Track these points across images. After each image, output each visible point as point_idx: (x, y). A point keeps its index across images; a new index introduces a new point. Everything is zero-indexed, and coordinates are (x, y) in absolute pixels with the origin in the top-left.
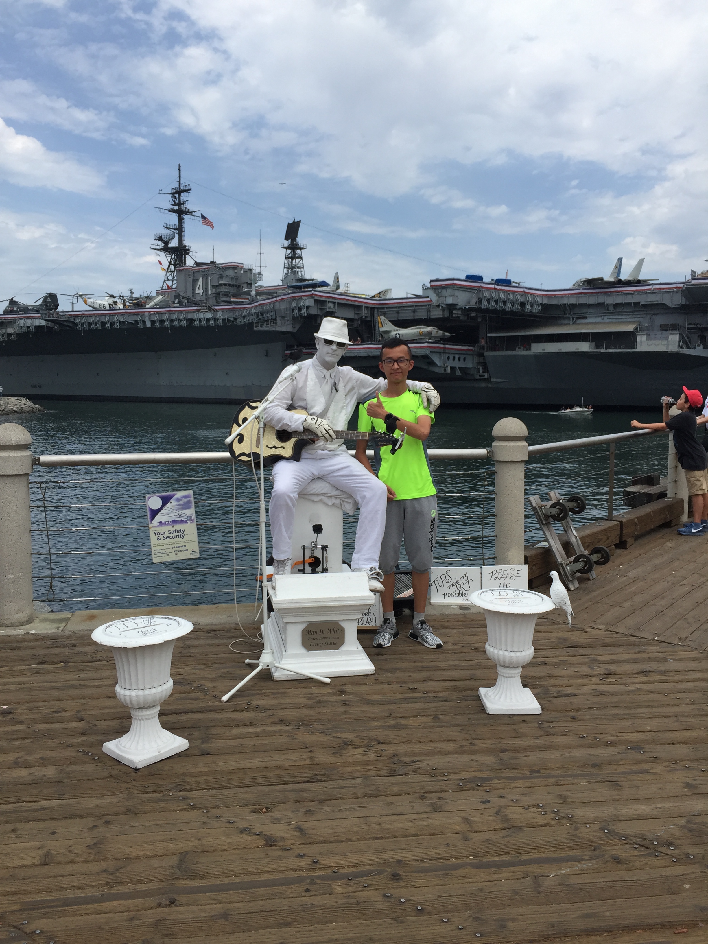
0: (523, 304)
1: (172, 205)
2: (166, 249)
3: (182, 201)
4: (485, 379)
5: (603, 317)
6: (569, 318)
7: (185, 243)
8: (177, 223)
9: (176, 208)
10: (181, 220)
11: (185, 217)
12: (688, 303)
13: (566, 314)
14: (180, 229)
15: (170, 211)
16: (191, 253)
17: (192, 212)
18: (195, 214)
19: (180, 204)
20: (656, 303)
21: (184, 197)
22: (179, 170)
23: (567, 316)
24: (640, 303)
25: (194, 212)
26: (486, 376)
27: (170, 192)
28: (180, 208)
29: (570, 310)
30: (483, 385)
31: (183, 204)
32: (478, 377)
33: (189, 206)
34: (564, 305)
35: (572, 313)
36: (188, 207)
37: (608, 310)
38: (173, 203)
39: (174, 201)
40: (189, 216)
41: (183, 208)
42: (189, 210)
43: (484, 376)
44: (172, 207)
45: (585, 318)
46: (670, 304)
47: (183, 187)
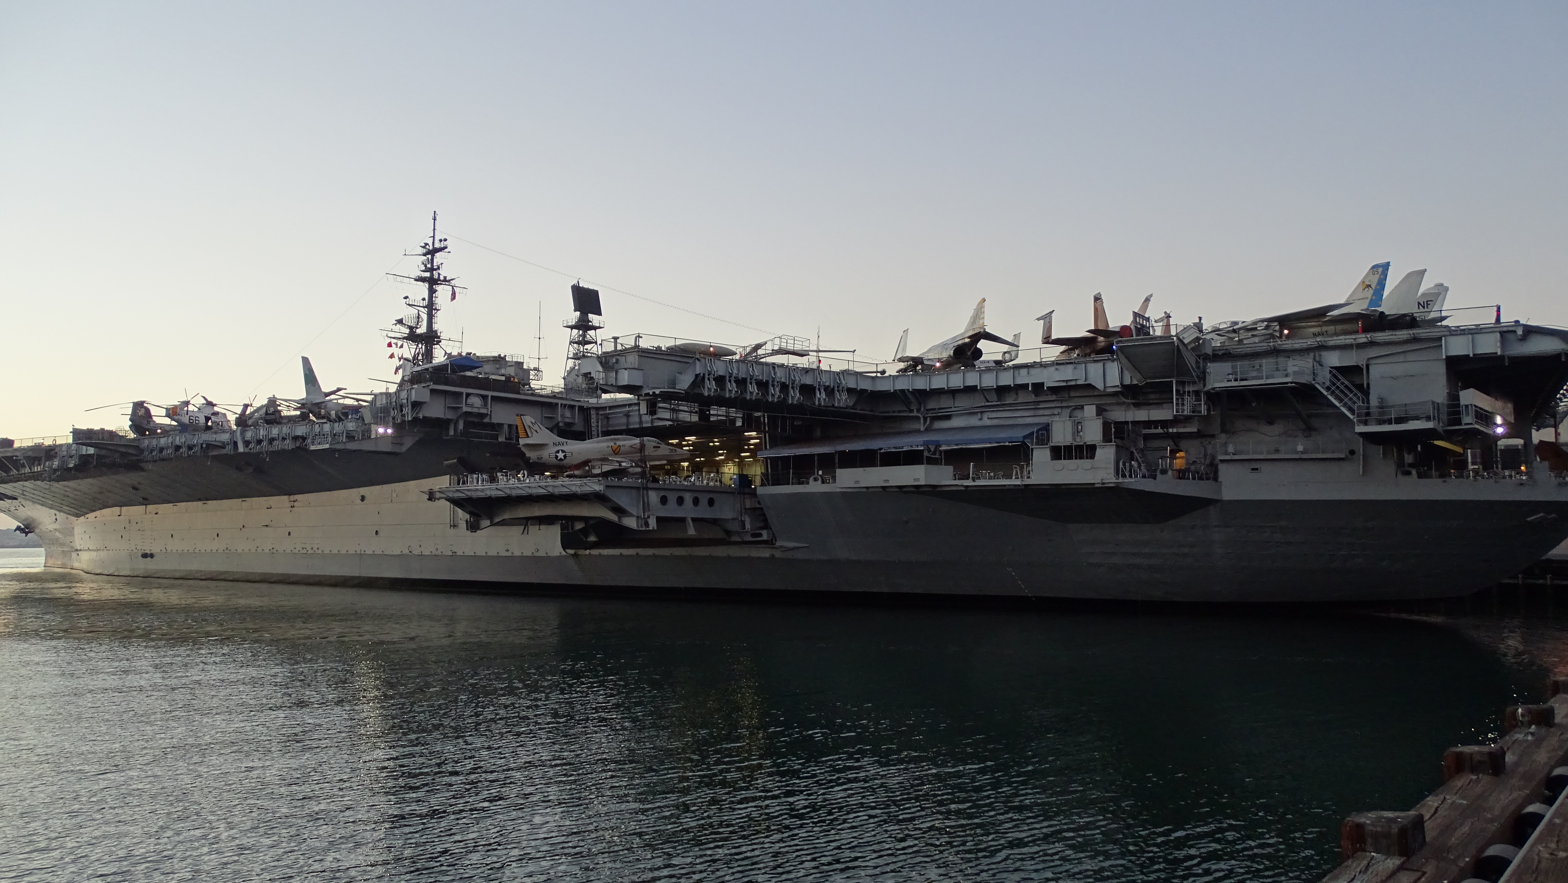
0: (808, 390)
1: (422, 271)
2: (413, 337)
3: (435, 264)
4: (765, 542)
5: (979, 415)
6: (918, 418)
7: (436, 327)
8: (427, 299)
9: (428, 274)
10: (432, 292)
11: (439, 288)
12: (1135, 382)
13: (912, 411)
14: (431, 307)
15: (416, 280)
16: (443, 343)
17: (449, 281)
19: (431, 270)
20: (1073, 383)
21: (439, 258)
22: (435, 219)
23: (915, 414)
24: (1043, 384)
25: (452, 280)
26: (765, 535)
27: (422, 253)
28: (432, 275)
29: (920, 404)
30: (765, 553)
31: (437, 268)
32: (749, 538)
33: (444, 273)
34: (903, 391)
35: (922, 409)
36: (442, 274)
37: (988, 401)
38: (423, 269)
39: (425, 267)
40: (442, 287)
41: (437, 274)
42: (445, 277)
43: (760, 535)
44: (421, 274)
45: (948, 417)
46: (1100, 385)
47: (437, 245)
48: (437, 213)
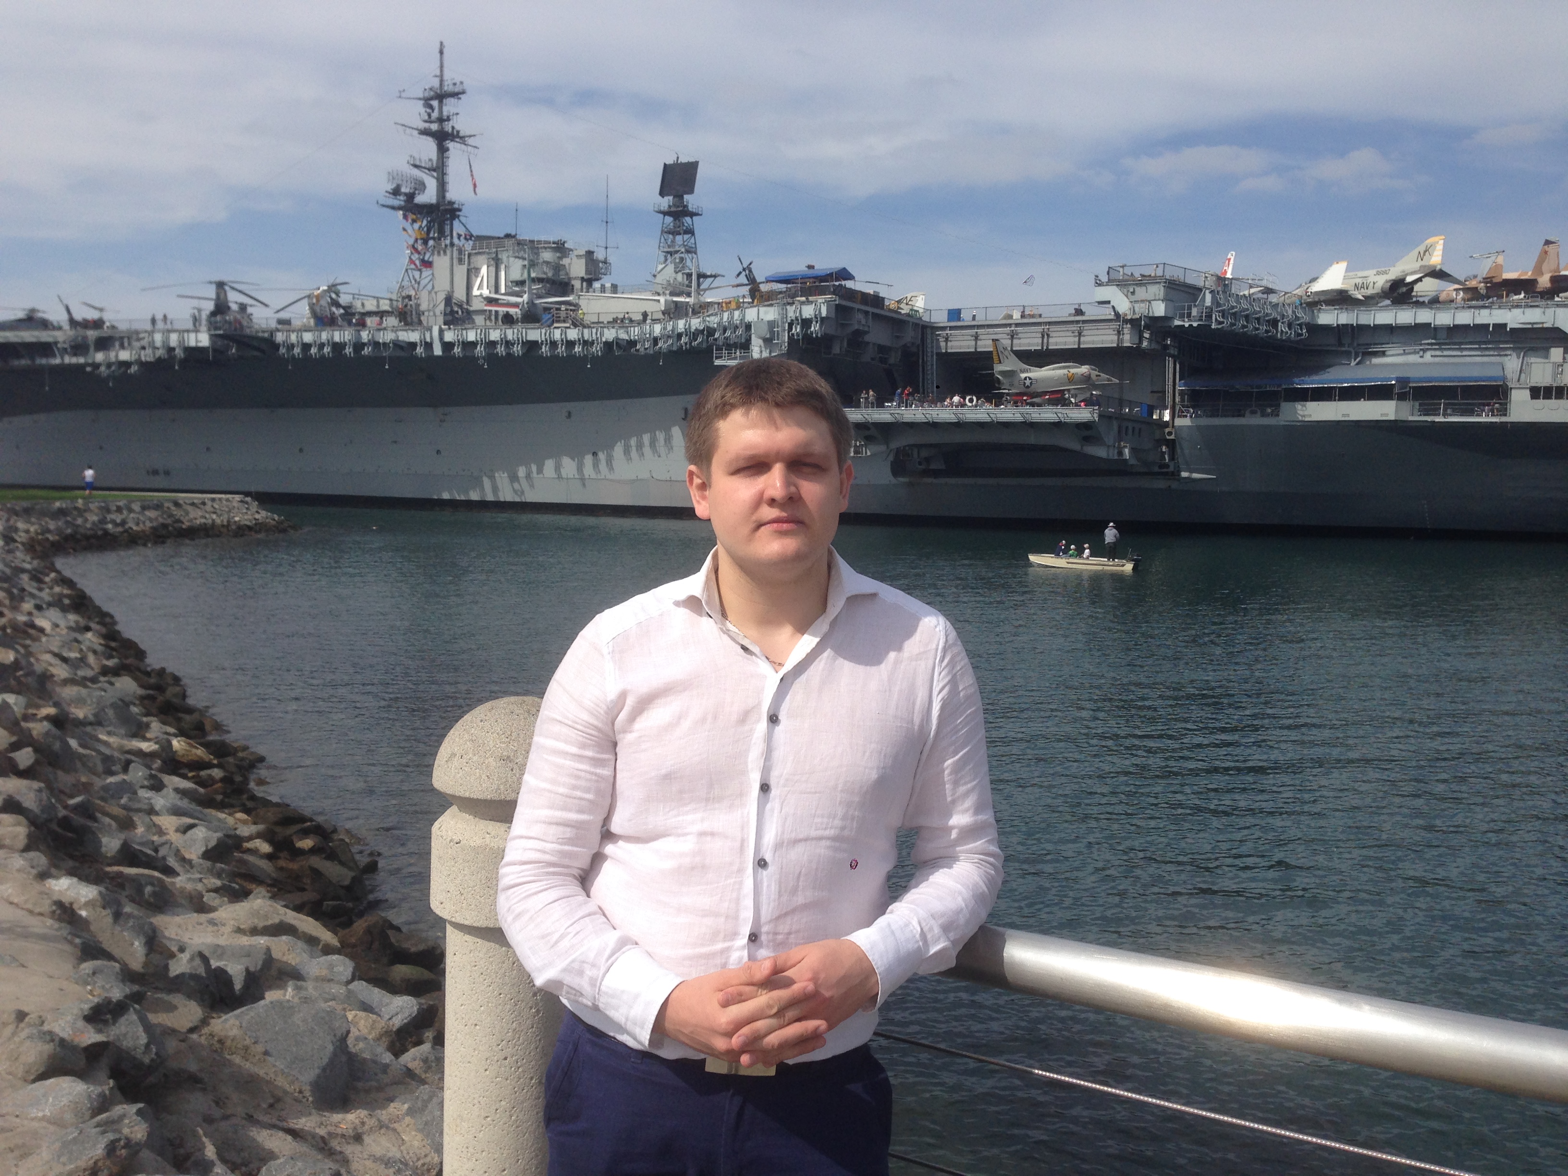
1: (426, 121)
2: (409, 208)
3: (445, 114)
4: (1169, 473)
7: (451, 195)
8: (435, 158)
9: (434, 127)
10: (442, 150)
11: (451, 145)
14: (439, 170)
15: (420, 133)
16: (461, 218)
17: (464, 137)
18: (470, 141)
19: (441, 120)
21: (450, 107)
22: (441, 53)
23: (1346, 349)
24: (1505, 325)
25: (470, 136)
26: (1174, 466)
27: (421, 96)
28: (441, 128)
29: (1354, 339)
30: (1162, 484)
31: (448, 119)
32: (1157, 469)
33: (460, 124)
35: (1355, 344)
36: (457, 127)
37: (1435, 339)
38: (426, 118)
39: (429, 115)
40: (458, 145)
41: (448, 127)
42: (458, 132)
43: (1169, 466)
44: (427, 125)
45: (1382, 353)
47: (448, 88)
48: (445, 43)
